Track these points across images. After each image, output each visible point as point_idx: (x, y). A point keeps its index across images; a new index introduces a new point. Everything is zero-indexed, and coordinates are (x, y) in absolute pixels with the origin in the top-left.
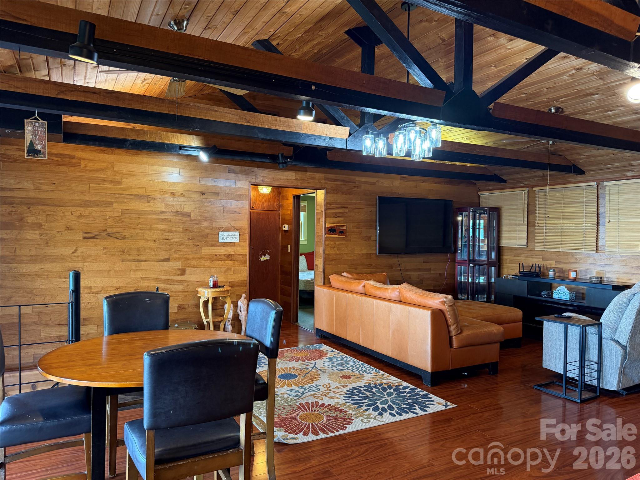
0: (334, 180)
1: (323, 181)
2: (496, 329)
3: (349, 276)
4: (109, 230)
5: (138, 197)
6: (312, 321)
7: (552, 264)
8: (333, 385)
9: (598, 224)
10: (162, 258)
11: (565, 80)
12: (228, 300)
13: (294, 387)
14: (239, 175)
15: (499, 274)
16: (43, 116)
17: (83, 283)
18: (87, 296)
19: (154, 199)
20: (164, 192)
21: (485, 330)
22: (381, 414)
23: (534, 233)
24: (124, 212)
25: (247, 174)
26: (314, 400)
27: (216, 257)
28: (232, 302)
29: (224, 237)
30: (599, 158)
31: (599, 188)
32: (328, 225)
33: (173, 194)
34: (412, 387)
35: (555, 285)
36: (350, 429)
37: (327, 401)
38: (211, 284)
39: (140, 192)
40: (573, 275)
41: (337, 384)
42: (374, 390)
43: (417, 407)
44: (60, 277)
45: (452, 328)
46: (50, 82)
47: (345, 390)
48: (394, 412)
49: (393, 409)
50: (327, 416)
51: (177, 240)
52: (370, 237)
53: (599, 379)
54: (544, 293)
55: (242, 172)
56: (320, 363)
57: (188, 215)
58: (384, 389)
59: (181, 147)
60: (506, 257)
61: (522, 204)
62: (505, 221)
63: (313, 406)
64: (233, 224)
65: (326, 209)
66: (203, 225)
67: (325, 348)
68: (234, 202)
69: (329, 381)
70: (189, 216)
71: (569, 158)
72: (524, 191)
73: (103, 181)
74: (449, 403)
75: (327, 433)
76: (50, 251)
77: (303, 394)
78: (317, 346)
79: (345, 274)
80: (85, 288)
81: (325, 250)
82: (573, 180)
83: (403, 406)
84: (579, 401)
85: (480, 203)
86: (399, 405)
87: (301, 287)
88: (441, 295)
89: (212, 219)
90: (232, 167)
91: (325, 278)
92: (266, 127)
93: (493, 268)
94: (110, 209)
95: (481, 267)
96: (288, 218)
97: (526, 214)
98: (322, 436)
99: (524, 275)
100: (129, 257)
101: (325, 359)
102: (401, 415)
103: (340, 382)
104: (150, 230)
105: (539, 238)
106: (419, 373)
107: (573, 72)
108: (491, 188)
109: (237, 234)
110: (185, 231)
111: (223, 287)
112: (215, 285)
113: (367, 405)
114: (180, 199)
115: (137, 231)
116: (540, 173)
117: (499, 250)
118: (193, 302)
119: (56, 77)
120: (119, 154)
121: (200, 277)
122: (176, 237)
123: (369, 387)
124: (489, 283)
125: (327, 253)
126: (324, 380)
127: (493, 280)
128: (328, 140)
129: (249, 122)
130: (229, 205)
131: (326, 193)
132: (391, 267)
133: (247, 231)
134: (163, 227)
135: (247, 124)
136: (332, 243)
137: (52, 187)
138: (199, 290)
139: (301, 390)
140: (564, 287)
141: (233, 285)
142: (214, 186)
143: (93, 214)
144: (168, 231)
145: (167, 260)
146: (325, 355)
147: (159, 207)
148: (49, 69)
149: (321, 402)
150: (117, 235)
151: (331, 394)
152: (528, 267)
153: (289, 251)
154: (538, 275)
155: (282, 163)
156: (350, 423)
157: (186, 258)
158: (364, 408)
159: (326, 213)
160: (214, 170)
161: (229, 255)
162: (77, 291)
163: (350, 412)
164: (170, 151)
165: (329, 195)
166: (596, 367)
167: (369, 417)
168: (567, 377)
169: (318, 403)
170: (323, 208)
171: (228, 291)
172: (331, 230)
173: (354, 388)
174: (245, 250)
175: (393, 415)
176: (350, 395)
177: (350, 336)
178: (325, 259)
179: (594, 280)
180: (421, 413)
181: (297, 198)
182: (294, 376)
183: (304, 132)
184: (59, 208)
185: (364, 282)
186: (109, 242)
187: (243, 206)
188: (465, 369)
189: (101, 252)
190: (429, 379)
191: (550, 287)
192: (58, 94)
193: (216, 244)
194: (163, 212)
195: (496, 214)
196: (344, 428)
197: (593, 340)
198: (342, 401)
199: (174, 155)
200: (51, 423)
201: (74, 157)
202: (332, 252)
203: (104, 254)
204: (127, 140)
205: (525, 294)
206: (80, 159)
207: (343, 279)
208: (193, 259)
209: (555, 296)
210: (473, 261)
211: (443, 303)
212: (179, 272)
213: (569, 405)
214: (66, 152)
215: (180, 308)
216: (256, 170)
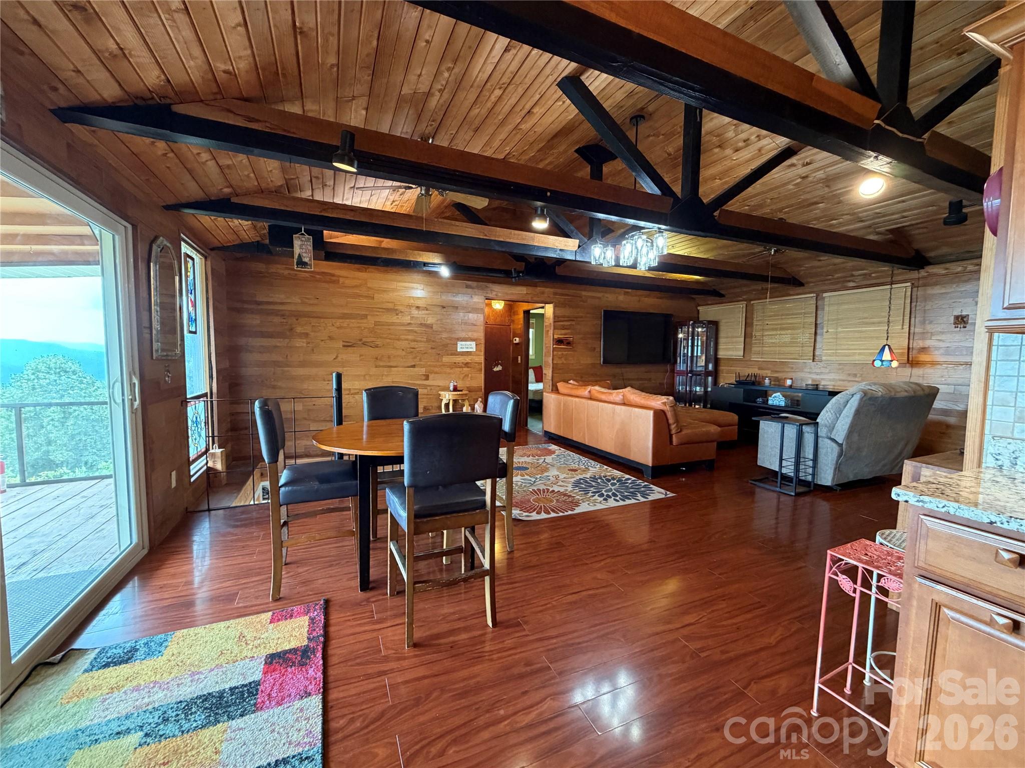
0: (562, 295)
1: (552, 296)
2: (713, 429)
3: (575, 383)
4: (364, 340)
5: (388, 310)
6: (541, 426)
7: (769, 373)
8: (562, 476)
9: (816, 334)
10: (409, 365)
11: (790, 190)
12: (467, 403)
13: (526, 477)
14: (476, 290)
15: (715, 382)
16: (308, 232)
17: (344, 386)
18: (347, 396)
19: (401, 312)
20: (410, 306)
21: (703, 429)
22: (605, 500)
23: (751, 344)
24: (377, 324)
25: (483, 289)
26: (545, 487)
27: (455, 365)
28: (470, 405)
29: (462, 347)
30: (819, 270)
31: (819, 298)
32: (556, 337)
33: (418, 307)
34: (634, 479)
35: (770, 392)
36: (578, 510)
37: (556, 489)
38: (452, 388)
39: (390, 306)
40: (789, 382)
41: (565, 475)
42: (599, 481)
43: (639, 495)
44: (324, 380)
45: (673, 427)
46: (313, 201)
47: (572, 480)
48: (618, 498)
49: (616, 496)
50: (557, 500)
51: (422, 349)
52: (595, 348)
53: (813, 475)
54: (760, 400)
55: (478, 287)
56: (549, 459)
57: (430, 326)
58: (609, 480)
59: (425, 264)
60: (723, 368)
61: (741, 317)
62: (722, 334)
63: (544, 492)
64: (470, 334)
65: (554, 322)
66: (444, 335)
67: (553, 447)
68: (471, 315)
69: (558, 473)
70: (432, 328)
71: (789, 270)
72: (742, 305)
73: (360, 296)
74: (668, 493)
75: (557, 513)
76: (315, 357)
77: (535, 482)
78: (546, 446)
79: (571, 382)
80: (345, 390)
81: (553, 359)
82: (791, 292)
83: (626, 494)
84: (793, 494)
85: (698, 317)
86: (622, 492)
87: (530, 396)
88: (663, 397)
89: (451, 331)
90: (469, 283)
91: (553, 385)
92: (502, 240)
93: (710, 379)
94: (365, 321)
95: (698, 377)
96: (519, 332)
97: (744, 327)
98: (553, 515)
99: (740, 383)
100: (381, 364)
101: (553, 456)
102: (624, 501)
103: (568, 474)
104: (399, 340)
105: (755, 349)
106: (640, 468)
107: (799, 180)
108: (710, 302)
109: (473, 344)
110: (428, 341)
111: (461, 391)
112: (455, 389)
113: (592, 493)
114: (423, 312)
115: (388, 341)
116: (759, 286)
117: (717, 361)
118: (436, 404)
119: (318, 197)
120: (372, 272)
121: (441, 383)
122: (421, 346)
123: (594, 479)
124: (706, 392)
125: (555, 362)
126: (553, 472)
127: (709, 389)
128: (558, 252)
129: (486, 236)
130: (466, 318)
131: (555, 307)
132: (614, 376)
133: (483, 341)
134: (410, 337)
135: (485, 237)
136: (560, 353)
137: (316, 301)
138: (442, 393)
139: (533, 480)
140: (779, 394)
141: (470, 390)
142: (453, 301)
143: (351, 325)
144: (414, 341)
145: (414, 366)
146: (554, 452)
147: (407, 319)
148: (312, 190)
149: (551, 489)
150: (372, 345)
151: (560, 483)
152: (745, 376)
153: (519, 362)
154: (753, 383)
155: (515, 277)
156: (578, 506)
157: (430, 366)
158: (590, 494)
159: (554, 326)
160: (453, 286)
161: (467, 363)
162: (339, 389)
163: (578, 497)
164: (416, 267)
165: (557, 309)
166: (810, 463)
167: (595, 501)
168: (782, 474)
169: (548, 490)
170: (551, 321)
171: (466, 395)
172: (559, 342)
173: (581, 479)
174: (481, 359)
175: (617, 501)
176: (577, 484)
177: (576, 437)
178: (553, 368)
179: (810, 387)
180: (643, 500)
181: (527, 313)
182: (527, 469)
183: (536, 244)
184: (322, 320)
185: (589, 388)
186: (365, 350)
187: (478, 319)
188: (683, 465)
189: (358, 359)
190: (650, 472)
191: (765, 394)
192: (321, 212)
193: (456, 354)
194: (409, 324)
195: (714, 327)
196: (573, 510)
197: (809, 438)
198: (570, 489)
199: (419, 272)
200: (325, 486)
201: (333, 275)
202: (560, 362)
203: (361, 360)
204: (378, 258)
205: (741, 402)
206: (339, 276)
207: (570, 386)
208: (435, 366)
209: (770, 402)
210: (691, 372)
211: (664, 404)
212: (424, 378)
213: (783, 498)
214: (326, 271)
215: (425, 409)
216: (490, 285)
